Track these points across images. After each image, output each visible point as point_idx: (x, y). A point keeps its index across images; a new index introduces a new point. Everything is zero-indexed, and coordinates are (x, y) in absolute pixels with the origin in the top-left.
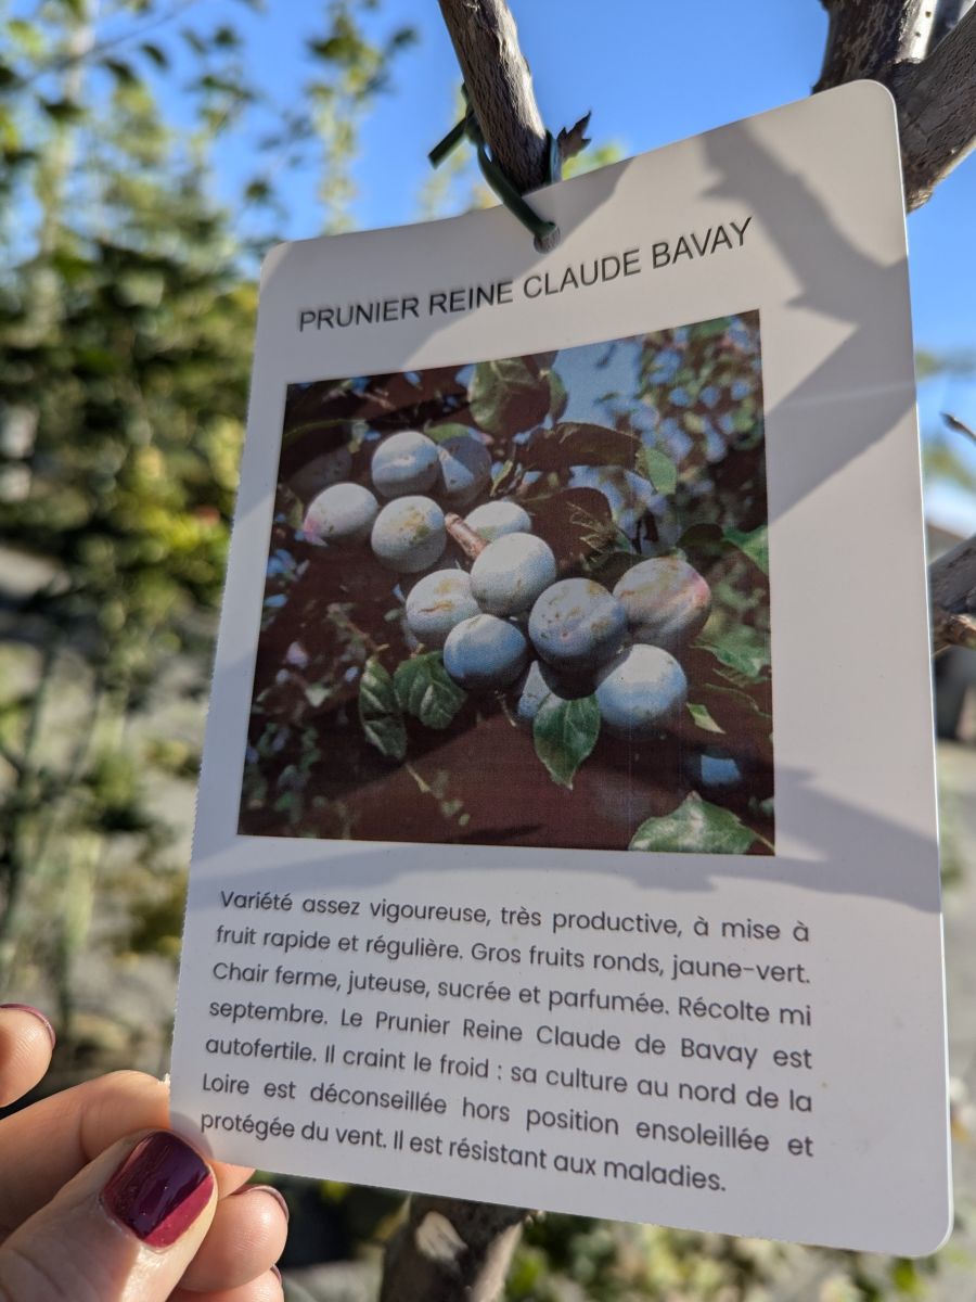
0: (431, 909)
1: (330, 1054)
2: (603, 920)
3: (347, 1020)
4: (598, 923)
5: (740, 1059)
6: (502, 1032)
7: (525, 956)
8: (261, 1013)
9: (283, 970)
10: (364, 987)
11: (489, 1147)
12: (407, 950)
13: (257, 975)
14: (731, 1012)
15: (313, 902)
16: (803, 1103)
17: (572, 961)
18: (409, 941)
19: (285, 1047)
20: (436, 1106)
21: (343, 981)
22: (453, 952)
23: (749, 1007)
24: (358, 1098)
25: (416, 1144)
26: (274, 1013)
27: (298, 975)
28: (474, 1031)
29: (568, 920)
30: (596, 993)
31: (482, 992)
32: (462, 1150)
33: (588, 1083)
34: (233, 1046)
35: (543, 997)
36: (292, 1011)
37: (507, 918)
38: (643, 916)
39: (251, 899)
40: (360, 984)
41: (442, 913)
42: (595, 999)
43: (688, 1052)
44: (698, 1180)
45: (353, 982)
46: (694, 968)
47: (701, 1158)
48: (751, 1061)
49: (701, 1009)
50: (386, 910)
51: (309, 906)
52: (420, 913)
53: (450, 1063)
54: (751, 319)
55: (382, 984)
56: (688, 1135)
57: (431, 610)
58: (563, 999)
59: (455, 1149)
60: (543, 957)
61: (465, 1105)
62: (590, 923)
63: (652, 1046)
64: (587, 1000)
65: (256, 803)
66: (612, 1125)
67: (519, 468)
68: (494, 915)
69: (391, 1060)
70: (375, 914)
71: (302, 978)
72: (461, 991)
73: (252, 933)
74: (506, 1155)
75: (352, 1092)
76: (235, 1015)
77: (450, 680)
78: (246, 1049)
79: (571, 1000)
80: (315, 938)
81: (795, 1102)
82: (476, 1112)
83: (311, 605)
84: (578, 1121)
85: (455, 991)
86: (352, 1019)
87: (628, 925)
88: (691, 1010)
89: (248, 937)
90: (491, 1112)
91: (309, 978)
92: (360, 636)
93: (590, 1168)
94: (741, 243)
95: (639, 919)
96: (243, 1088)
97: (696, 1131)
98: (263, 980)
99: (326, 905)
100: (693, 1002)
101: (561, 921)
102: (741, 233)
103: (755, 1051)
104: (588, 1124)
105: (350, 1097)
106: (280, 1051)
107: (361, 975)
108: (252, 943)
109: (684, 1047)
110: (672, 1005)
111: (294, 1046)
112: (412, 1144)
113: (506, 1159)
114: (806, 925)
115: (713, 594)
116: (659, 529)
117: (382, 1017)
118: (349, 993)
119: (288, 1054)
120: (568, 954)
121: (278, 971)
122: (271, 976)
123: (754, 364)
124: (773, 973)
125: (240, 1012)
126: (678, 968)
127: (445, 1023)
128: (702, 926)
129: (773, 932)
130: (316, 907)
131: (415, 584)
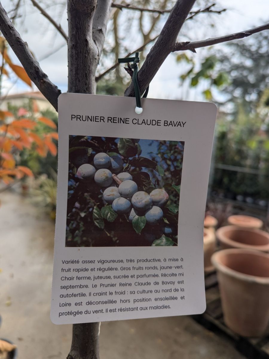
0: (111, 261)
1: (90, 294)
2: (147, 260)
3: (94, 286)
4: (146, 261)
5: (172, 283)
6: (128, 285)
7: (132, 268)
8: (73, 287)
9: (78, 277)
10: (97, 279)
11: (126, 308)
12: (106, 270)
13: (72, 279)
14: (170, 275)
15: (84, 261)
16: (183, 290)
17: (141, 269)
18: (107, 268)
19: (79, 294)
20: (114, 302)
21: (92, 278)
22: (116, 269)
23: (173, 274)
24: (97, 303)
25: (111, 311)
26: (76, 287)
27: (82, 277)
28: (122, 285)
29: (140, 261)
30: (146, 274)
31: (123, 277)
32: (121, 310)
33: (145, 292)
34: (67, 295)
35: (136, 276)
36: (81, 286)
37: (128, 261)
38: (154, 259)
39: (69, 261)
40: (96, 278)
41: (114, 261)
42: (146, 276)
43: (163, 283)
44: (166, 307)
45: (94, 278)
46: (164, 268)
47: (166, 303)
48: (174, 284)
49: (165, 275)
50: (101, 262)
51: (83, 262)
52: (109, 262)
53: (117, 292)
54: (183, 143)
55: (101, 278)
56: (164, 299)
57: (109, 196)
58: (140, 276)
59: (119, 310)
60: (135, 269)
61: (121, 301)
62: (144, 261)
63: (157, 283)
64: (144, 276)
65: (69, 239)
66: (150, 300)
67: (130, 165)
68: (125, 261)
69: (104, 294)
70: (99, 263)
71: (82, 278)
72: (119, 277)
73: (70, 269)
74: (130, 309)
75: (96, 302)
76: (67, 288)
77: (114, 211)
78: (70, 296)
79: (141, 276)
80: (85, 269)
81: (181, 290)
82: (123, 302)
83: (80, 193)
84: (143, 300)
85: (117, 277)
86: (95, 286)
87: (151, 261)
88: (163, 276)
89: (69, 270)
90: (126, 301)
91: (84, 278)
92: (92, 201)
93: (147, 308)
94: (183, 127)
95: (153, 259)
96: (70, 305)
97: (165, 298)
98: (73, 279)
99: (87, 262)
100: (164, 274)
101: (139, 261)
102: (184, 125)
103: (175, 282)
104: (146, 300)
105: (95, 303)
106: (78, 295)
107: (96, 276)
108: (70, 271)
109: (162, 283)
110: (160, 275)
111: (82, 293)
112: (110, 311)
113: (130, 310)
114: (183, 258)
115: (169, 197)
116: (160, 183)
117: (101, 285)
118: (94, 280)
119: (80, 295)
120: (140, 267)
121: (77, 277)
122: (75, 278)
123: (182, 152)
124: (177, 267)
125: (68, 287)
126: (161, 268)
127: (115, 284)
128: (165, 260)
129: (177, 260)
130: (85, 262)
131: (105, 189)
